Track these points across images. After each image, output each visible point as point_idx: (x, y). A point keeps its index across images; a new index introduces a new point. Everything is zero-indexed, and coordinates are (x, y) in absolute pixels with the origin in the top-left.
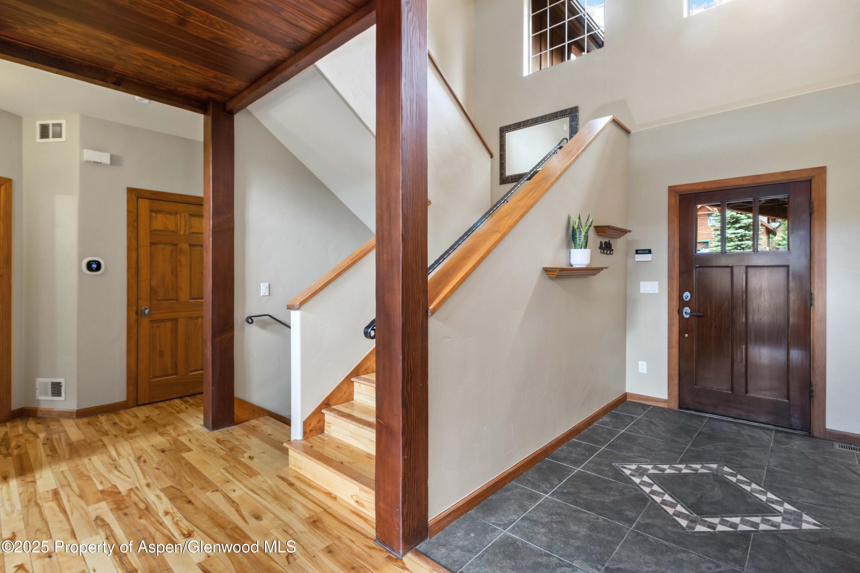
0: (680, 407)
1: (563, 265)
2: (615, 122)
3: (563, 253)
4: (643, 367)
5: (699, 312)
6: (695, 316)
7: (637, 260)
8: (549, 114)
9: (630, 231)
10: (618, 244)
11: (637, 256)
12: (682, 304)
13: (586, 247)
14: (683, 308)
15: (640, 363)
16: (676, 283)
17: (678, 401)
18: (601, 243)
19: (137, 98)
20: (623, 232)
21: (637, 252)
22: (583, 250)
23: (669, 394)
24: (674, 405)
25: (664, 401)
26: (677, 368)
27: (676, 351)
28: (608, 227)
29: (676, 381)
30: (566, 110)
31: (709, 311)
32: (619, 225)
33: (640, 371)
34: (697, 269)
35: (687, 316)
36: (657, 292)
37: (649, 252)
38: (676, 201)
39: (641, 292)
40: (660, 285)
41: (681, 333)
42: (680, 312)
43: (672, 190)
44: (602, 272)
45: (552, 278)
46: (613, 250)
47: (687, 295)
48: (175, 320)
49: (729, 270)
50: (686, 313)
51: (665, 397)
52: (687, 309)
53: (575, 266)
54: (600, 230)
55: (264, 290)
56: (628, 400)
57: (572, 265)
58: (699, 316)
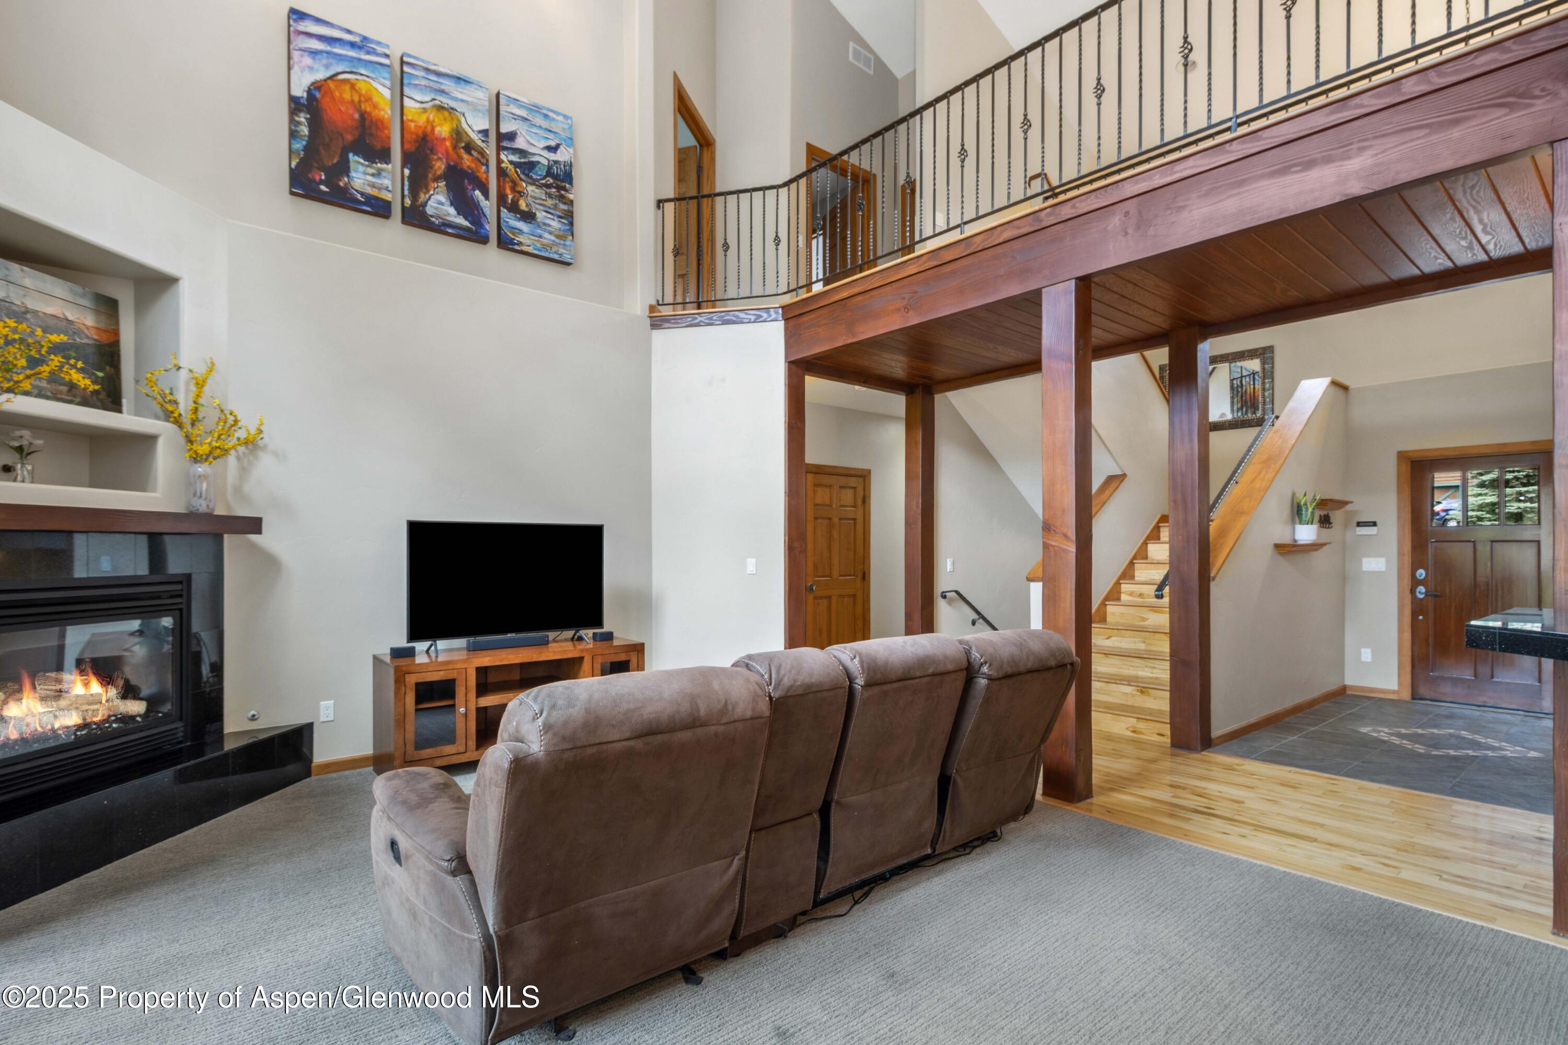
0: (1413, 698)
1: (1287, 540)
2: (1334, 383)
3: (1288, 529)
4: (1366, 655)
5: (1436, 591)
6: (1432, 595)
7: (1358, 533)
8: (1232, 353)
9: (1351, 502)
10: (1337, 517)
11: (1358, 529)
12: (1415, 582)
13: (1312, 524)
14: (1416, 588)
15: (1363, 650)
16: (1407, 559)
17: (1410, 690)
18: (1320, 516)
19: (857, 387)
20: (1342, 504)
21: (1359, 524)
22: (1309, 526)
23: (1400, 684)
24: (1406, 695)
25: (1394, 692)
26: (1410, 654)
27: (1408, 635)
28: (1331, 500)
29: (1408, 668)
30: (1256, 350)
31: (1448, 591)
32: (1338, 497)
33: (1363, 659)
34: (1433, 544)
35: (1422, 596)
36: (1384, 569)
37: (1374, 524)
38: (1406, 468)
39: (1364, 569)
40: (1387, 562)
41: (1414, 614)
42: (1413, 591)
43: (1402, 456)
44: (1325, 548)
45: (1281, 554)
46: (1331, 523)
47: (1421, 574)
48: (829, 598)
49: (1472, 544)
50: (1420, 592)
51: (1396, 688)
52: (1422, 589)
53: (1300, 543)
54: (1323, 503)
55: (949, 567)
56: (1349, 692)
57: (1295, 541)
58: (1436, 596)
